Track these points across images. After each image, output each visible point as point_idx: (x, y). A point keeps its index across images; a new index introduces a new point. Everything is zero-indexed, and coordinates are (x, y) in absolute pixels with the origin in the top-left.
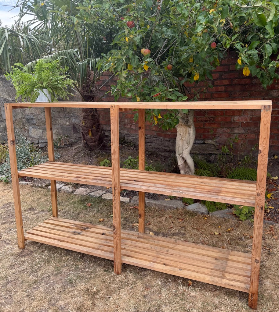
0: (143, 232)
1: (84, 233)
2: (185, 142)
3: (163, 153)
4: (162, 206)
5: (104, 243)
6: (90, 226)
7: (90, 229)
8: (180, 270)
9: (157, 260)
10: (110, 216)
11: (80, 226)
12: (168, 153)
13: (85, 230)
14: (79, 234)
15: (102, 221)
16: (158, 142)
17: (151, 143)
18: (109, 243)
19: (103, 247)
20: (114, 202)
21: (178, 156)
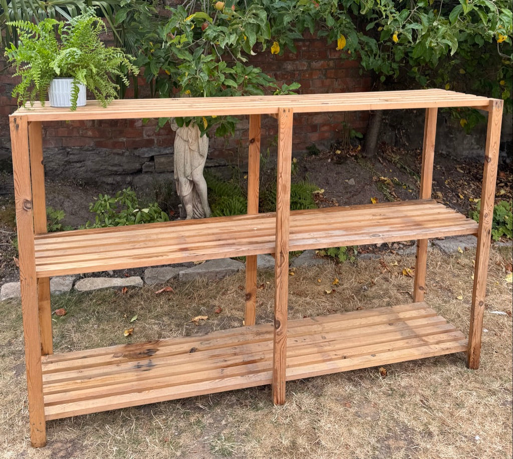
0: (254, 324)
1: (155, 362)
2: (196, 154)
3: (110, 179)
4: (213, 274)
5: (219, 364)
6: (149, 346)
7: (158, 350)
8: (374, 355)
9: (329, 356)
10: (132, 320)
11: (131, 352)
12: (119, 177)
13: (151, 355)
14: (150, 366)
15: (132, 333)
16: (97, 159)
17: (81, 162)
18: (226, 361)
19: (228, 371)
20: (279, 278)
21: (183, 180)
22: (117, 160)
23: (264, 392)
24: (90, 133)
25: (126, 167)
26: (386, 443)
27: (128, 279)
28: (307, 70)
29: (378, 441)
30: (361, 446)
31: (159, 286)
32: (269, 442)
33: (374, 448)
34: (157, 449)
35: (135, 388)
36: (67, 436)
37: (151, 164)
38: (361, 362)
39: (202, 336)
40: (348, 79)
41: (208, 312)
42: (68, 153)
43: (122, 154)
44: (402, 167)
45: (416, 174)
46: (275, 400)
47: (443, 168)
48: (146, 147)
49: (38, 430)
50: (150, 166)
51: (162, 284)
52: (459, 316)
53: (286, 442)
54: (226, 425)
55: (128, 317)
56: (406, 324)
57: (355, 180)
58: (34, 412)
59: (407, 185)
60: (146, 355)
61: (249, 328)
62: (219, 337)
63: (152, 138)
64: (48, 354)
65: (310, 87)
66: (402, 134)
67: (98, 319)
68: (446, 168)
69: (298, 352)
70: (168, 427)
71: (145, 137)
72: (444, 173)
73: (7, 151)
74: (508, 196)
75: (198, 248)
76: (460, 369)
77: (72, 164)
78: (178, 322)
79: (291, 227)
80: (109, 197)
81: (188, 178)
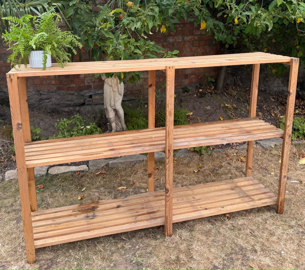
0: (154, 191)
1: (97, 214)
2: (117, 93)
3: (66, 109)
4: (128, 163)
5: (133, 214)
6: (93, 205)
7: (98, 207)
8: (223, 207)
9: (197, 208)
10: (83, 190)
11: (83, 209)
12: (72, 108)
13: (95, 210)
14: (94, 216)
15: (83, 198)
16: (58, 97)
17: (49, 99)
18: (138, 212)
19: (139, 218)
20: (168, 165)
21: (109, 109)
22: (70, 97)
23: (160, 230)
24: (53, 82)
25: (75, 101)
26: (231, 256)
27: (79, 166)
28: (181, 42)
29: (226, 256)
30: (216, 258)
31: (98, 170)
32: (163, 257)
33: (224, 260)
34: (100, 263)
35: (86, 229)
36: (48, 257)
37: (90, 99)
38: (216, 211)
39: (123, 198)
40: (206, 47)
41: (126, 184)
42: (41, 94)
43: (73, 94)
44: (238, 98)
45: (246, 102)
46: (166, 234)
47: (262, 98)
48: (87, 90)
49: (31, 254)
50: (90, 101)
51: (99, 169)
52: (272, 184)
53: (173, 257)
54: (139, 248)
55: (80, 188)
56: (241, 189)
57: (210, 107)
58: (28, 244)
59: (241, 108)
60: (91, 210)
61: (150, 193)
62: (133, 199)
63: (91, 84)
64: (35, 211)
65: (183, 52)
66: (238, 79)
67: (62, 190)
68: (264, 98)
69: (179, 206)
70: (106, 250)
71: (86, 84)
72: (262, 101)
73: (4, 93)
74: (300, 114)
75: (120, 149)
76: (272, 214)
77: (43, 100)
78: (109, 190)
79: (174, 135)
80: (67, 120)
81: (113, 108)
